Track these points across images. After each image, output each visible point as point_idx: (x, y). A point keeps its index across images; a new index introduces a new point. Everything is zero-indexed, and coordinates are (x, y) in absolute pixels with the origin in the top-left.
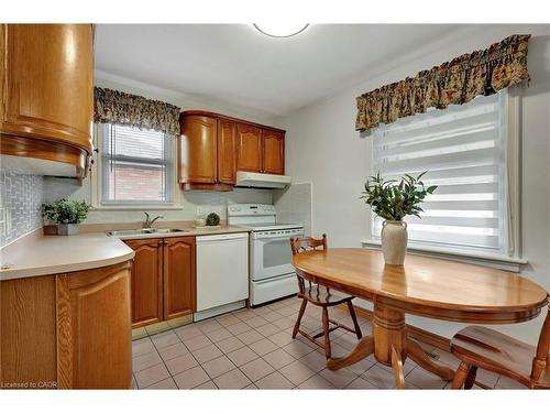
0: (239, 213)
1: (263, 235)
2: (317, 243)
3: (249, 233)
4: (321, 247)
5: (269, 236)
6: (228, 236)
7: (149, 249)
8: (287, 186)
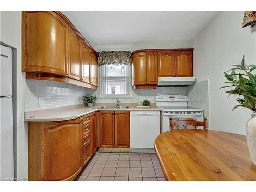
0: (161, 100)
1: (169, 114)
2: (199, 124)
3: (161, 111)
4: (201, 128)
5: (174, 114)
6: (147, 112)
7: (109, 115)
8: (194, 83)
